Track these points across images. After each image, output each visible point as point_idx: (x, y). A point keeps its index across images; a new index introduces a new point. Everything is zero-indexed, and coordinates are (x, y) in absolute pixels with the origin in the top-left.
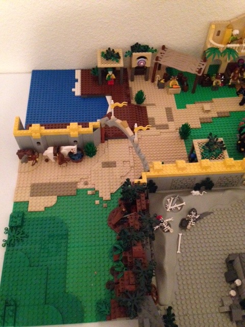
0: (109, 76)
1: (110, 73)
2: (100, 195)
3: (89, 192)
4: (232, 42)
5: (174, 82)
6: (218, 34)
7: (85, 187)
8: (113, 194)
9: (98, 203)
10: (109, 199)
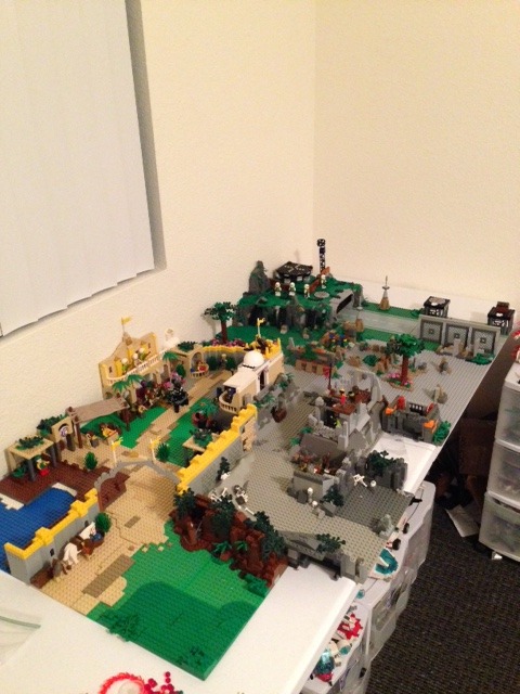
0: (42, 465)
1: (39, 461)
2: (157, 543)
3: (145, 550)
4: (127, 370)
5: (106, 431)
6: (111, 371)
7: (136, 550)
8: (166, 534)
9: (161, 548)
10: (167, 538)
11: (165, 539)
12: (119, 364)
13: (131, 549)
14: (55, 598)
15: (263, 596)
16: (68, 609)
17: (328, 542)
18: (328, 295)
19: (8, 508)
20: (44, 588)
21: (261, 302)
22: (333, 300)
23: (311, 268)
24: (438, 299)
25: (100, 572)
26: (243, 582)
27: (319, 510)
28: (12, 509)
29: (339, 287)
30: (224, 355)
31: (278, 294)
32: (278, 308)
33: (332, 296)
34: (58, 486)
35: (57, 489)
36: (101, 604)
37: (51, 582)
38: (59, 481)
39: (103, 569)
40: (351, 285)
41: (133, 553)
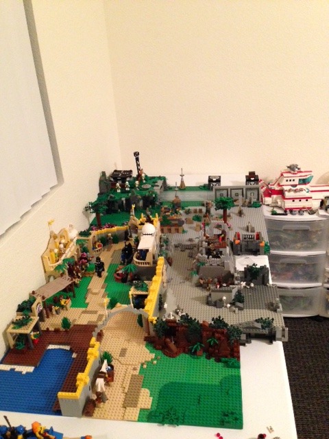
1: (32, 333)
2: (150, 360)
3: (145, 366)
7: (139, 369)
8: (151, 352)
9: (155, 362)
10: (154, 354)
11: (153, 356)
12: (53, 254)
13: (135, 369)
14: (106, 419)
15: (239, 367)
16: (122, 422)
17: (264, 322)
18: (150, 186)
19: (24, 373)
20: (95, 415)
21: (111, 197)
22: (155, 188)
23: (131, 171)
24: (215, 177)
25: (126, 391)
26: (221, 364)
27: (234, 308)
28: (27, 373)
29: (153, 180)
30: (110, 234)
31: (119, 191)
32: (123, 199)
33: (153, 186)
34: (51, 347)
35: (52, 349)
36: (142, 410)
37: (97, 409)
38: (50, 343)
39: (127, 388)
40: (160, 178)
41: (138, 371)
